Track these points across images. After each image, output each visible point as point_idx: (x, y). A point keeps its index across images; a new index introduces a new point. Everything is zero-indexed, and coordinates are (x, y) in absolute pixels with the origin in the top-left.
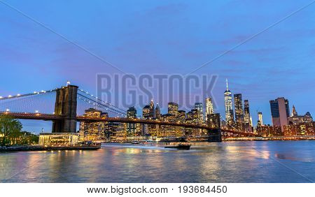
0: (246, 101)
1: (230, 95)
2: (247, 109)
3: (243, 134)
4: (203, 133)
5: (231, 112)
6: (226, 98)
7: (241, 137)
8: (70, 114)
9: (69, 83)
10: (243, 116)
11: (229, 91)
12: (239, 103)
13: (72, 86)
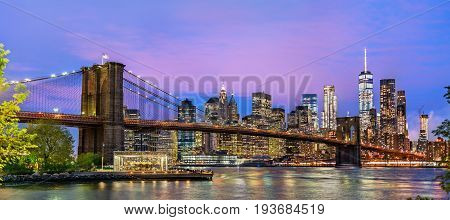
0: (402, 93)
1: (370, 81)
2: (402, 109)
3: (397, 154)
4: (319, 151)
5: (373, 113)
6: (362, 86)
7: (394, 159)
8: (113, 115)
9: (105, 57)
10: (393, 121)
11: (369, 73)
12: (388, 96)
13: (113, 64)
